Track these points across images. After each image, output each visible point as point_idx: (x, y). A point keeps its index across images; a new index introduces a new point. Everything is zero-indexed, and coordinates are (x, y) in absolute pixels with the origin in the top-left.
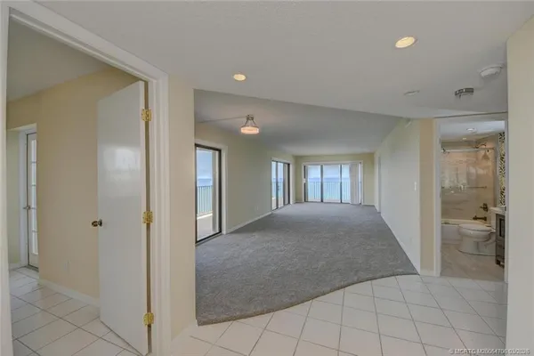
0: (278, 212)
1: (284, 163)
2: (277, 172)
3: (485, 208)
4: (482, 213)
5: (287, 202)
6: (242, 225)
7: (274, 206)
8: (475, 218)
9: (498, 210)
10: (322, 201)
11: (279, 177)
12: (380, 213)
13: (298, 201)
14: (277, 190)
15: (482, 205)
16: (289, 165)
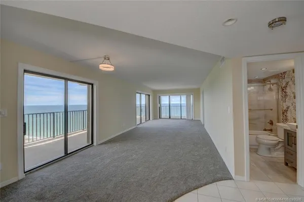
0: (141, 126)
1: (146, 95)
2: (141, 100)
3: (271, 123)
4: (269, 127)
5: (148, 118)
6: (110, 138)
7: (138, 122)
8: (265, 130)
9: (286, 126)
10: (170, 118)
11: (142, 103)
12: (204, 125)
13: (155, 118)
14: (141, 111)
15: (269, 121)
16: (149, 95)
